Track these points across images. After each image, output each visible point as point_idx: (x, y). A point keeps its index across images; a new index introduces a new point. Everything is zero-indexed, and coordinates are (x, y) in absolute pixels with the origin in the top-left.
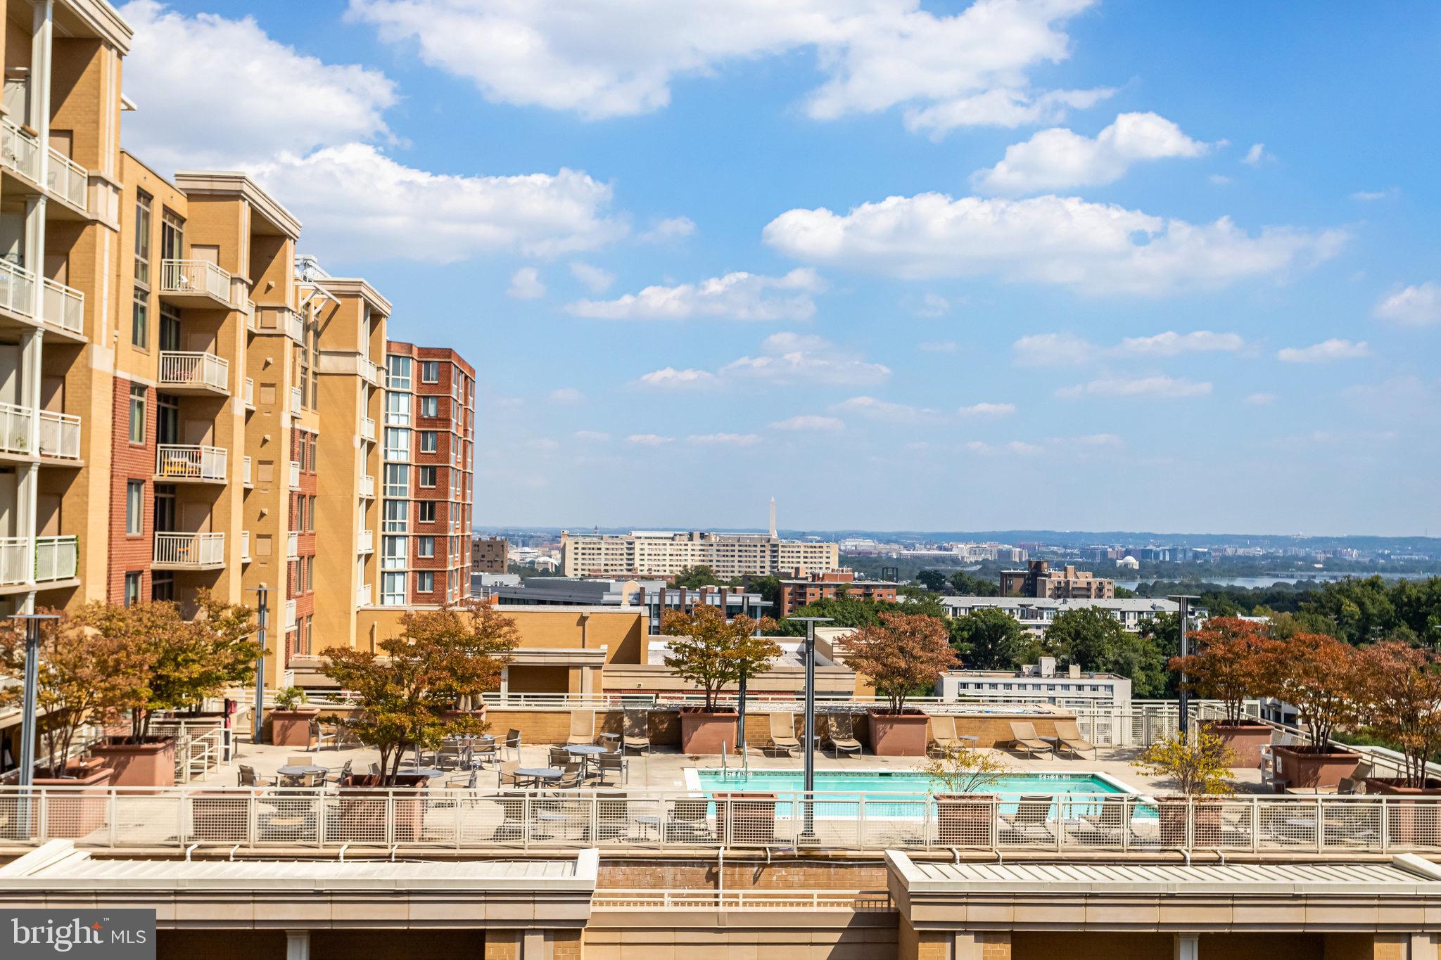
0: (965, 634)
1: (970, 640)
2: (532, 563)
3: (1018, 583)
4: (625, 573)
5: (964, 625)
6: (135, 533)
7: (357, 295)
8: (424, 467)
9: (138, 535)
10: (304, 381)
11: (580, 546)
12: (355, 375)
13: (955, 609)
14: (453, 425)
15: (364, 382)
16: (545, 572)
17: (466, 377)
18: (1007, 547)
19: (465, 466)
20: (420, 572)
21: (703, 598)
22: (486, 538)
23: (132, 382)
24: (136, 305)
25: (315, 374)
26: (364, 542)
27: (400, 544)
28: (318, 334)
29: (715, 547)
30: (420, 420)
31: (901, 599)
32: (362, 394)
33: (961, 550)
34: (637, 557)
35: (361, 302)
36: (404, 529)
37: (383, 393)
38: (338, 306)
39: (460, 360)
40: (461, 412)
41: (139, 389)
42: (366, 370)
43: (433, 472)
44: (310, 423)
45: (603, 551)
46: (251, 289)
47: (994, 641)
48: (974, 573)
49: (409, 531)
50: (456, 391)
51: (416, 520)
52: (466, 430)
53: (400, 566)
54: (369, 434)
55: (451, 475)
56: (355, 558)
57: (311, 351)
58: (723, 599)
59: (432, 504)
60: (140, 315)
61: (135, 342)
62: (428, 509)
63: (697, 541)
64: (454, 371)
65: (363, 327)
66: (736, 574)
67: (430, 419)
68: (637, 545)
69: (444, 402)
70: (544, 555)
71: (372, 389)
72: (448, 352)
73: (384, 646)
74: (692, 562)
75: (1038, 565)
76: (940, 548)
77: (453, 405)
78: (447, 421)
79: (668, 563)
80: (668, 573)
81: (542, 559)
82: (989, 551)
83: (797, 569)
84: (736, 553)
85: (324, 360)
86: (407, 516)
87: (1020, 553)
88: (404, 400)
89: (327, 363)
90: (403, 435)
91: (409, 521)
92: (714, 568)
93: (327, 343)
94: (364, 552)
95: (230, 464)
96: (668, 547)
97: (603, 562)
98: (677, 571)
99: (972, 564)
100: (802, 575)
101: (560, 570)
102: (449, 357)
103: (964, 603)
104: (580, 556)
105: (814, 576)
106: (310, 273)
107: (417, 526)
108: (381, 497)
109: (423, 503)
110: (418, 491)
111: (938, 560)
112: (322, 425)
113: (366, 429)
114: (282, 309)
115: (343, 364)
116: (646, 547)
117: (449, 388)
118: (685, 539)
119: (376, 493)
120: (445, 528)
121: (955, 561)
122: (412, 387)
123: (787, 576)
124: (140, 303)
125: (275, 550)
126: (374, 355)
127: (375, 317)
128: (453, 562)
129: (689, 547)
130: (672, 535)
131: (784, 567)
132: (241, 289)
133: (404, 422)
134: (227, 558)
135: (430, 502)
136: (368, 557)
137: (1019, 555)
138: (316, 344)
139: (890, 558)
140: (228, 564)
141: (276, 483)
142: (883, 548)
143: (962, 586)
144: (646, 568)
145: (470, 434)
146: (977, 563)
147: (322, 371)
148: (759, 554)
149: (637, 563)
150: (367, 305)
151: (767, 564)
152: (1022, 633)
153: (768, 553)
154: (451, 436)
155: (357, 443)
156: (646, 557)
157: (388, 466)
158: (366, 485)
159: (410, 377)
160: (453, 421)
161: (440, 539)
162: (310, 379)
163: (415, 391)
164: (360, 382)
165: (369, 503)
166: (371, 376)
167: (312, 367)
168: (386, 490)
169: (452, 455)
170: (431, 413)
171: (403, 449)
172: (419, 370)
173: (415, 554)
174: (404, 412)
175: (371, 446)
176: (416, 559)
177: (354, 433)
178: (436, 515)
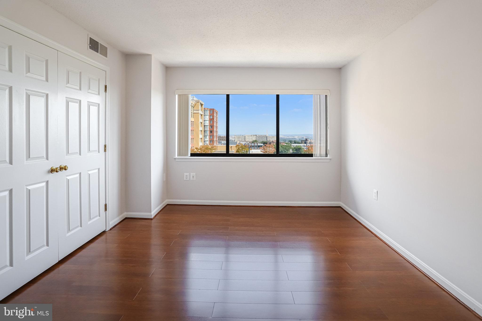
0: (295, 149)
1: (295, 150)
3: (304, 142)
4: (244, 141)
5: (295, 148)
8: (210, 126)
10: (192, 114)
11: (237, 137)
13: (294, 146)
14: (215, 120)
15: (200, 114)
16: (233, 141)
17: (217, 113)
18: (303, 137)
20: (210, 141)
21: (254, 144)
26: (201, 136)
27: (207, 137)
28: (194, 107)
29: (258, 137)
30: (210, 119)
31: (285, 144)
32: (200, 116)
33: (296, 137)
35: (199, 103)
36: (208, 135)
37: (203, 115)
38: (196, 103)
39: (215, 110)
42: (200, 112)
43: (212, 126)
45: (241, 138)
47: (299, 150)
48: (298, 140)
49: (209, 135)
50: (215, 115)
53: (207, 140)
54: (201, 121)
55: (214, 127)
56: (199, 139)
57: (193, 110)
58: (257, 144)
62: (211, 132)
63: (255, 136)
64: (215, 112)
65: (200, 106)
66: (261, 141)
67: (211, 119)
68: (246, 137)
69: (213, 116)
71: (202, 115)
72: (214, 109)
73: (196, 148)
74: (254, 139)
75: (307, 139)
76: (293, 137)
77: (214, 117)
78: (214, 119)
79: (251, 139)
81: (232, 139)
82: (300, 137)
83: (270, 140)
84: (261, 138)
86: (208, 133)
87: (305, 137)
88: (207, 116)
89: (195, 112)
90: (207, 121)
91: (209, 133)
92: (258, 140)
93: (195, 109)
94: (201, 138)
96: (251, 137)
98: (252, 141)
99: (298, 139)
100: (271, 141)
101: (235, 141)
103: (295, 145)
104: (237, 139)
105: (272, 141)
106: (194, 98)
107: (210, 134)
108: (203, 130)
109: (210, 131)
110: (210, 129)
111: (293, 139)
112: (195, 120)
113: (201, 120)
115: (197, 112)
116: (247, 137)
118: (253, 136)
119: (202, 129)
120: (214, 134)
121: (295, 139)
122: (209, 114)
123: (269, 141)
126: (201, 110)
127: (202, 105)
128: (215, 139)
129: (254, 137)
130: (251, 135)
131: (268, 140)
133: (207, 119)
137: (305, 138)
139: (285, 138)
142: (284, 137)
143: (295, 143)
144: (247, 140)
145: (217, 121)
146: (299, 139)
147: (194, 113)
148: (264, 138)
149: (246, 139)
150: (200, 103)
151: (266, 140)
152: (303, 149)
153: (266, 138)
155: (199, 123)
156: (247, 139)
157: (205, 126)
158: (201, 128)
159: (208, 113)
160: (215, 119)
161: (213, 136)
162: (193, 114)
163: (209, 115)
164: (199, 114)
165: (201, 131)
166: (201, 113)
167: (193, 112)
168: (205, 129)
169: (215, 124)
170: (211, 118)
171: (207, 123)
172: (210, 112)
173: (209, 138)
174: (207, 118)
175: (202, 123)
176: (210, 139)
177: (199, 121)
178: (212, 132)
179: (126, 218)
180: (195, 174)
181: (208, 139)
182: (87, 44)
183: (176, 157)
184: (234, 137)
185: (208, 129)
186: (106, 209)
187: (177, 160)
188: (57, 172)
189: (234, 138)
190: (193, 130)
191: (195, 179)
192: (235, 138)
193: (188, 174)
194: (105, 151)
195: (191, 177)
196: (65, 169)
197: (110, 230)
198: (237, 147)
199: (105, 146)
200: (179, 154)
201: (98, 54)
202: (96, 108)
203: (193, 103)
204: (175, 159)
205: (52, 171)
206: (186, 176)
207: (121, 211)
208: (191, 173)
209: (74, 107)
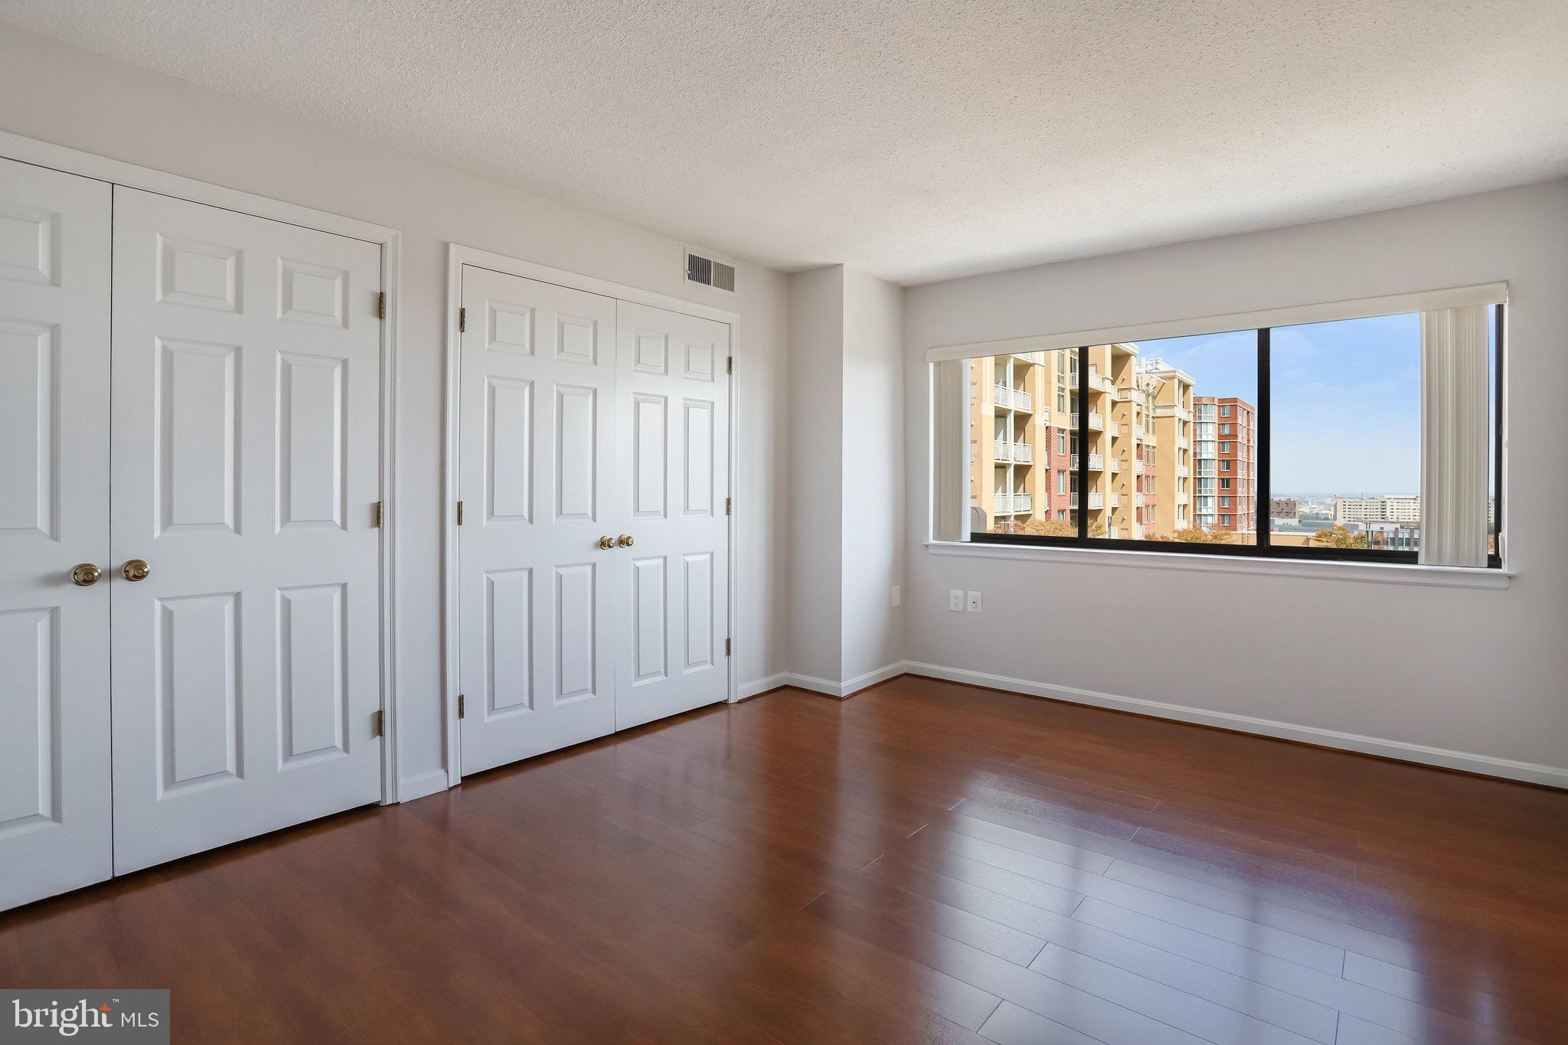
2: (1317, 514)
4: (1379, 520)
6: (1062, 493)
7: (1173, 378)
8: (1223, 461)
9: (1064, 494)
10: (1147, 422)
11: (1347, 504)
12: (1173, 417)
14: (1240, 438)
15: (1180, 420)
17: (1248, 412)
19: (1248, 459)
20: (1222, 515)
22: (1283, 499)
23: (1058, 428)
24: (1059, 395)
25: (1153, 417)
26: (1183, 497)
27: (1209, 500)
28: (1154, 398)
30: (1220, 436)
32: (1178, 427)
34: (1388, 511)
35: (1176, 380)
36: (1211, 493)
37: (1192, 424)
38: (1164, 383)
39: (1243, 403)
40: (1245, 430)
41: (1063, 431)
42: (1180, 413)
43: (1229, 463)
44: (1150, 440)
45: (1364, 507)
46: (1113, 383)
49: (1216, 494)
50: (1241, 420)
51: (1219, 487)
52: (1249, 440)
53: (1210, 512)
54: (1185, 446)
55: (1239, 464)
56: (1176, 506)
57: (1151, 407)
59: (1228, 480)
60: (1061, 399)
61: (1059, 410)
62: (1226, 482)
64: (1239, 410)
65: (1178, 392)
67: (1226, 435)
68: (1388, 504)
69: (1234, 426)
70: (1325, 509)
71: (1185, 423)
72: (1235, 400)
77: (1239, 428)
78: (1236, 436)
80: (1411, 520)
81: (1324, 512)
85: (1158, 410)
86: (1213, 488)
88: (1210, 426)
89: (1159, 412)
90: (1210, 445)
91: (1215, 489)
93: (1159, 402)
94: (1183, 503)
95: (1104, 462)
96: (1410, 504)
97: (1364, 513)
102: (1236, 402)
104: (1347, 510)
106: (1159, 366)
107: (1220, 491)
108: (1192, 477)
109: (1223, 479)
110: (1220, 472)
112: (1158, 441)
113: (1181, 442)
114: (1129, 389)
115: (1168, 412)
116: (1395, 504)
117: (1236, 418)
119: (1189, 474)
120: (1236, 492)
122: (1215, 419)
124: (1061, 394)
125: (1130, 502)
126: (1184, 405)
127: (1186, 387)
128: (1240, 510)
130: (1414, 497)
132: (1108, 383)
133: (1210, 438)
134: (1104, 504)
135: (1227, 479)
136: (1185, 506)
138: (1153, 402)
140: (1105, 507)
141: (1129, 470)
144: (1395, 517)
147: (1157, 415)
149: (1388, 514)
150: (1180, 381)
154: (1238, 444)
155: (1176, 450)
156: (1395, 511)
157: (1200, 461)
158: (1183, 470)
159: (1212, 414)
160: (1240, 436)
161: (1233, 498)
162: (1151, 420)
163: (1217, 422)
164: (1177, 420)
165: (1185, 479)
166: (1185, 416)
167: (1151, 414)
168: (1200, 473)
169: (1239, 453)
170: (1227, 431)
171: (1210, 451)
172: (1219, 411)
173: (1219, 505)
174: (1210, 432)
175: (1185, 451)
176: (1219, 508)
177: (1174, 445)
178: (1231, 484)
179: (786, 687)
180: (979, 593)
181: (1211, 507)
182: (682, 270)
183: (932, 541)
184: (1333, 503)
185: (1212, 471)
186: (728, 652)
187: (931, 551)
188: (610, 547)
189: (1333, 508)
190: (1153, 477)
191: (979, 609)
192: (1335, 506)
193: (960, 592)
194: (728, 512)
195: (970, 603)
196: (628, 545)
197: (740, 702)
198: (1319, 541)
199: (729, 501)
200: (938, 535)
201: (711, 288)
202: (706, 412)
203: (1153, 383)
204: (927, 546)
205: (604, 544)
206: (957, 597)
207: (771, 667)
208: (970, 592)
209: (651, 413)
